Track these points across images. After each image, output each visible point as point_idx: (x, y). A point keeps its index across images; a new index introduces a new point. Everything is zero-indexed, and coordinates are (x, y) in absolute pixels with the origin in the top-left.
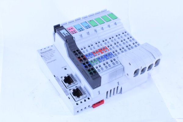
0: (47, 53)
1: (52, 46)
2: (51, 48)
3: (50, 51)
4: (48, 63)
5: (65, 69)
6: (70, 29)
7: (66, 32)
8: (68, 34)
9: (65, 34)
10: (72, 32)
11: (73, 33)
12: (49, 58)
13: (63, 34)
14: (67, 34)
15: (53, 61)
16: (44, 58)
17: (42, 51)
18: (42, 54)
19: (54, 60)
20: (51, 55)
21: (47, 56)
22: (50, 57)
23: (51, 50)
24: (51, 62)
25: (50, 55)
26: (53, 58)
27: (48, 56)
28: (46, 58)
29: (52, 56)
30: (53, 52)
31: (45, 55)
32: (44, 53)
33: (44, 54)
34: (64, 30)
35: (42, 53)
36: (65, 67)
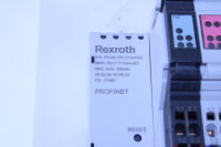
0: (114, 57)
1: (141, 38)
2: (134, 42)
3: (125, 54)
4: (96, 91)
5: (138, 138)
6: (208, 24)
7: (188, 30)
8: (193, 41)
9: (180, 38)
10: (210, 38)
11: (211, 47)
12: (110, 75)
13: (175, 35)
14: (189, 38)
15: (116, 92)
16: (97, 69)
17: (104, 43)
18: (99, 54)
19: (121, 92)
20: (121, 69)
21: (108, 66)
22: (115, 75)
23: (132, 49)
24: (110, 91)
25: (118, 69)
26: (120, 83)
27: (112, 66)
28: (100, 72)
29: (122, 75)
30: (132, 61)
31: (106, 60)
32: (105, 50)
33: (103, 54)
34: (190, 17)
35: (99, 49)
36: (140, 130)
